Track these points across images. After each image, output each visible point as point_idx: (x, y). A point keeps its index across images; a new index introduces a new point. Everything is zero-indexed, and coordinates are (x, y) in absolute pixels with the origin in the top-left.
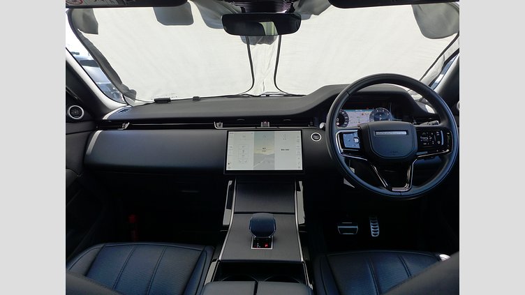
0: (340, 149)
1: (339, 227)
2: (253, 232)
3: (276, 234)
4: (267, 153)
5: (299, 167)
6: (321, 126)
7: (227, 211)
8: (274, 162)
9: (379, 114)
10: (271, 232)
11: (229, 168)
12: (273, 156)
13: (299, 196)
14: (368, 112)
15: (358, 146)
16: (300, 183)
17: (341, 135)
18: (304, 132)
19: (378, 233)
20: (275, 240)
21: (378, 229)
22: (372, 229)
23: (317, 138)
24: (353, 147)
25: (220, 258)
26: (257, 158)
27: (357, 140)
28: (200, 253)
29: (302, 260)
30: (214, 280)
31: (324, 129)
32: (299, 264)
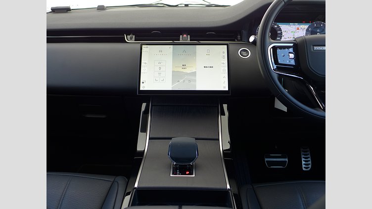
0: (272, 66)
1: (266, 160)
2: (173, 158)
3: (198, 161)
4: (188, 71)
5: (225, 87)
6: (252, 39)
7: (141, 135)
8: (195, 81)
9: (317, 28)
10: (192, 159)
11: (144, 87)
12: (194, 74)
13: (224, 121)
14: (305, 27)
15: (293, 62)
16: (225, 106)
17: (274, 48)
18: (231, 47)
19: (310, 166)
20: (196, 167)
21: (310, 162)
22: (303, 162)
23: (246, 54)
24: (288, 62)
25: (136, 185)
26: (176, 76)
27: (292, 56)
28: (110, 184)
29: (228, 187)
30: (132, 205)
31: (254, 42)
32: (225, 192)
